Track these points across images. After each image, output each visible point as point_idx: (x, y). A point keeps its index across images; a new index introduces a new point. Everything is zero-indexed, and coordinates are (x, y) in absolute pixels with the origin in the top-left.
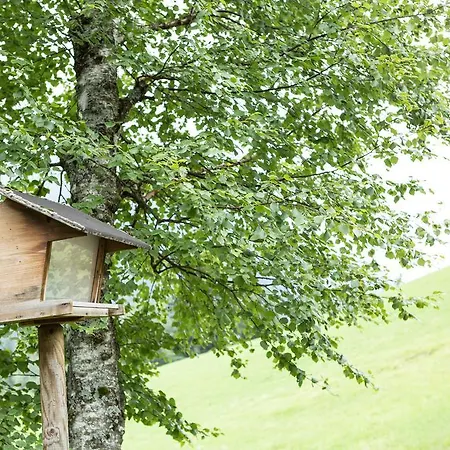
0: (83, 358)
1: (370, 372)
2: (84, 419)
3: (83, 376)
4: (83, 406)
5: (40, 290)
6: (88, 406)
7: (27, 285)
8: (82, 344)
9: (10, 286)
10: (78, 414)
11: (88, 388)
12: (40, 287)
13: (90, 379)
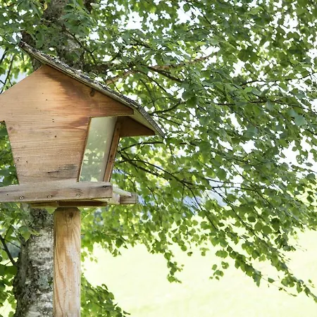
0: (42, 246)
1: (310, 281)
2: (38, 309)
3: (40, 264)
4: (38, 295)
5: (77, 169)
6: (44, 296)
7: (63, 162)
8: (42, 232)
9: (41, 162)
10: (32, 303)
11: (45, 277)
12: (78, 165)
13: (48, 268)
